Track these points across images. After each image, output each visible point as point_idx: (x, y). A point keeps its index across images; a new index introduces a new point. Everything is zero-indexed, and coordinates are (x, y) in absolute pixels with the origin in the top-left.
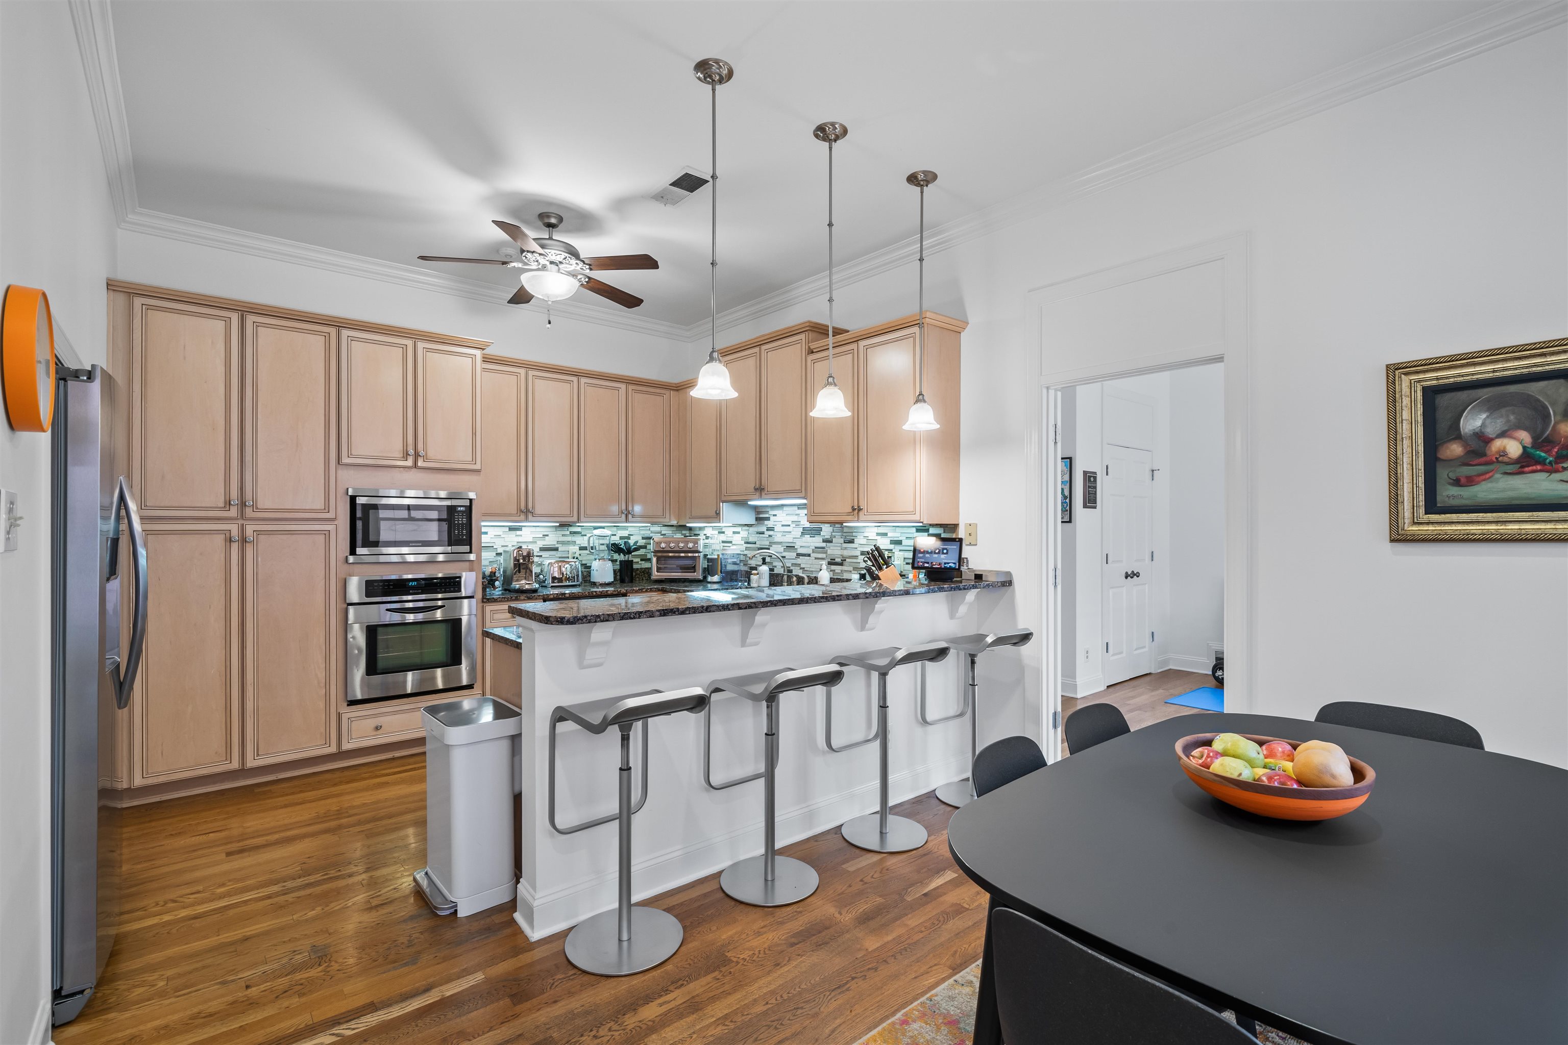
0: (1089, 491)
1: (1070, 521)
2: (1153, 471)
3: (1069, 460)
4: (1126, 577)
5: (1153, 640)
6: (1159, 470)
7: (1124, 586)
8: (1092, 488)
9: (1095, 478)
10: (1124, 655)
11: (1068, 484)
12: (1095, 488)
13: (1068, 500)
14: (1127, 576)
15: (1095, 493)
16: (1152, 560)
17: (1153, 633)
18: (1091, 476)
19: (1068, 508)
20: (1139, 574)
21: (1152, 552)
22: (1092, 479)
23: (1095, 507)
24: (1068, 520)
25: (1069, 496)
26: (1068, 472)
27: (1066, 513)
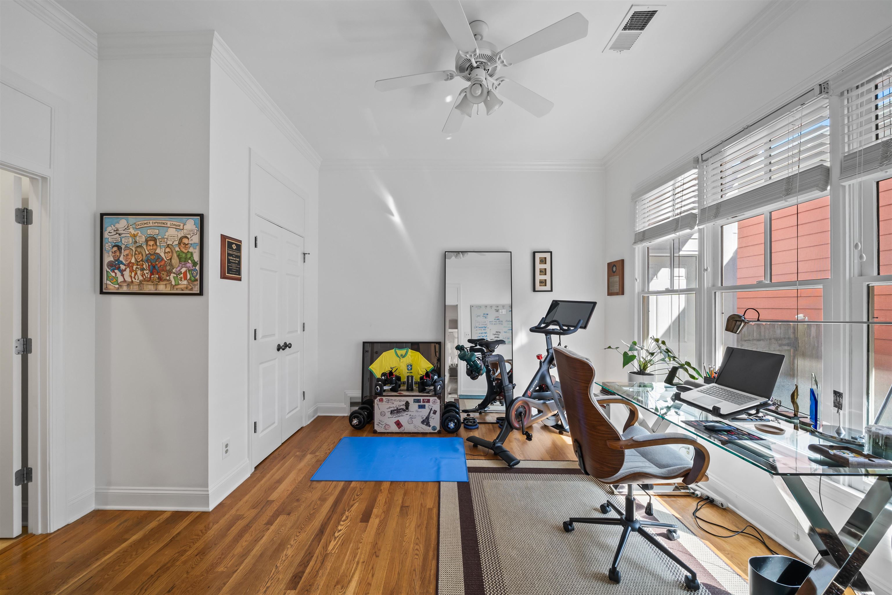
0: (228, 260)
1: (201, 293)
2: (304, 254)
3: (199, 217)
4: (278, 350)
5: (304, 399)
6: (309, 254)
7: (275, 359)
8: (233, 257)
9: (239, 248)
10: (276, 424)
11: (198, 248)
12: (239, 257)
13: (198, 268)
14: (279, 348)
15: (239, 263)
16: (304, 330)
17: (304, 392)
18: (233, 243)
19: (198, 277)
20: (291, 345)
21: (304, 324)
22: (234, 247)
23: (240, 280)
24: (198, 292)
25: (199, 263)
26: (199, 233)
27: (196, 283)
